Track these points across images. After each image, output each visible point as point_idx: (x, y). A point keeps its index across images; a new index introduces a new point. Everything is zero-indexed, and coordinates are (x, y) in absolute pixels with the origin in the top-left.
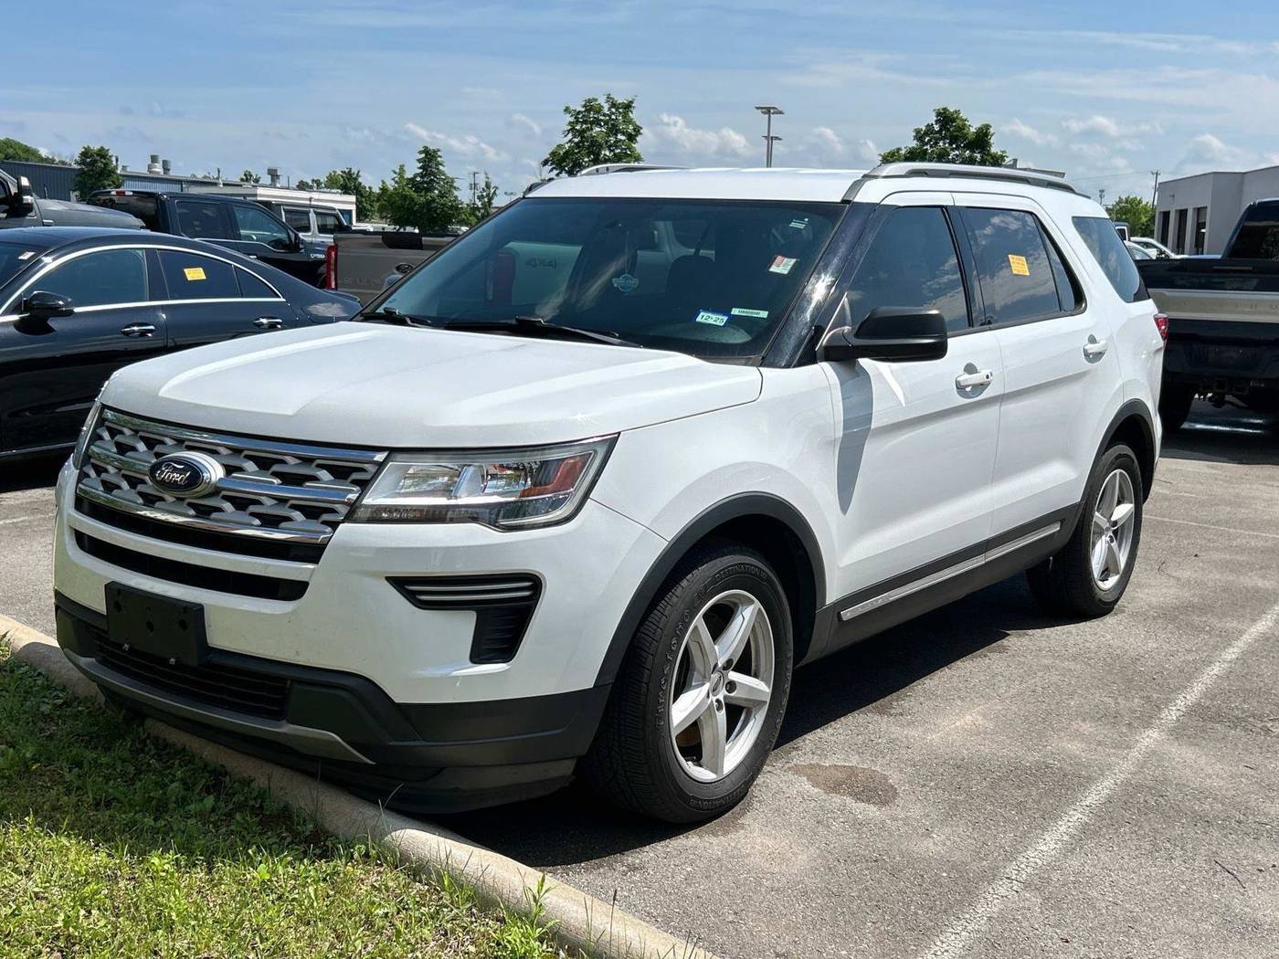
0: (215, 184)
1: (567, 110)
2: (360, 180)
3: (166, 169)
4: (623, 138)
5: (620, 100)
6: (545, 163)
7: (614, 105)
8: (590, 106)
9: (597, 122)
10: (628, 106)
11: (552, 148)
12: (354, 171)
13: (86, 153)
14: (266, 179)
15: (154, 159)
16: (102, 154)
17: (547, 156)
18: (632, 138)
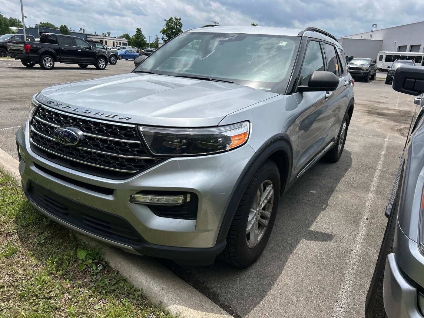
0: (94, 35)
1: (165, 20)
2: (129, 36)
3: (84, 31)
4: (178, 27)
5: (178, 18)
6: (161, 32)
7: (176, 19)
8: (171, 19)
9: (172, 23)
10: (180, 19)
11: (162, 29)
12: (128, 34)
13: (62, 27)
14: (107, 35)
15: (81, 29)
16: (65, 26)
17: (161, 31)
18: (180, 27)
